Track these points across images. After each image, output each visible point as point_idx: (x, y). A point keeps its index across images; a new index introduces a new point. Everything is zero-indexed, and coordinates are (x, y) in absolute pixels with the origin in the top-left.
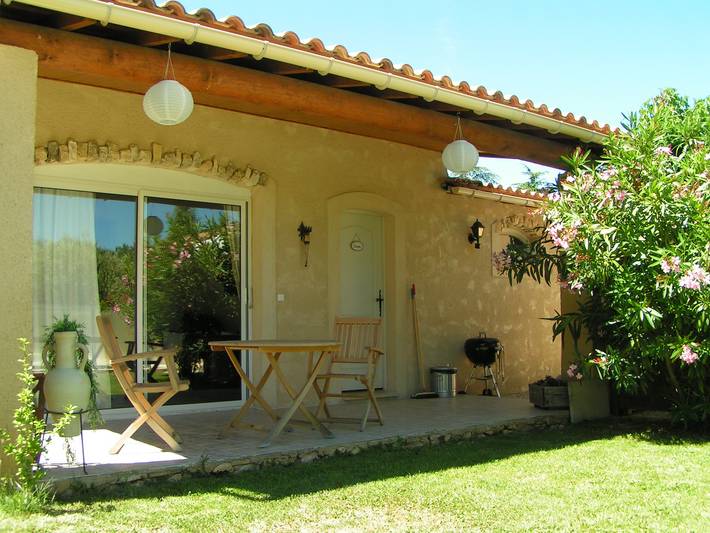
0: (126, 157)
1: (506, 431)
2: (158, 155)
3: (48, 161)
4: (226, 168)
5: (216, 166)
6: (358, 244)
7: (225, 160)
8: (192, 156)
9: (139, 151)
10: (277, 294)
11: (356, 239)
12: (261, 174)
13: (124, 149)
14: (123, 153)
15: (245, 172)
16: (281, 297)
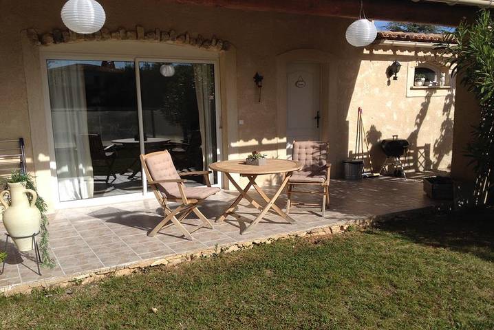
0: (116, 37)
1: (396, 219)
2: (141, 34)
3: (55, 43)
4: (196, 40)
5: (188, 39)
6: (300, 83)
7: (195, 35)
8: (169, 33)
9: (126, 32)
10: (238, 120)
11: (300, 79)
12: (223, 43)
13: (115, 32)
14: (113, 34)
15: (211, 42)
16: (241, 122)
